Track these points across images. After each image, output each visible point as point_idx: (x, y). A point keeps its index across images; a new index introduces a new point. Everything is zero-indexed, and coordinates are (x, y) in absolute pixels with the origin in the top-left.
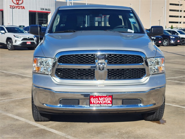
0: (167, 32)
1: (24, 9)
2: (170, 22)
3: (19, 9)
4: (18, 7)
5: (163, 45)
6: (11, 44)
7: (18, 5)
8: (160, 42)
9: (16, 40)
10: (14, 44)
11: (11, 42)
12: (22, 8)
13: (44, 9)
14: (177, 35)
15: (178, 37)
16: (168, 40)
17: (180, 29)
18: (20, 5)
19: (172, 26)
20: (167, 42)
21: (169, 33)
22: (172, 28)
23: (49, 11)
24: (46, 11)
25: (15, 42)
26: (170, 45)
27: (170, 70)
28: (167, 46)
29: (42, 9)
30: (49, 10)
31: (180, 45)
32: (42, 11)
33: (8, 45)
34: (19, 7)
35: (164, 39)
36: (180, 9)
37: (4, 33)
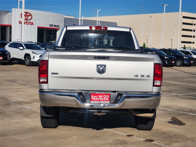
0: (180, 52)
1: (32, 25)
2: (182, 42)
3: (28, 24)
4: (26, 22)
5: (176, 66)
6: (29, 60)
7: (27, 21)
8: (173, 62)
9: (34, 57)
10: (32, 60)
11: (30, 58)
12: (31, 23)
13: (53, 26)
14: (191, 55)
15: (191, 58)
16: (181, 60)
17: (193, 50)
18: (29, 21)
19: (185, 46)
20: (180, 62)
21: (183, 53)
22: (185, 48)
23: (58, 28)
24: (55, 27)
25: (33, 58)
26: (183, 65)
27: (185, 88)
28: (180, 66)
29: (51, 25)
30: (58, 26)
31: (194, 66)
32: (51, 27)
33: (26, 61)
34: (28, 23)
35: (177, 59)
36: (193, 29)
37: (22, 50)
